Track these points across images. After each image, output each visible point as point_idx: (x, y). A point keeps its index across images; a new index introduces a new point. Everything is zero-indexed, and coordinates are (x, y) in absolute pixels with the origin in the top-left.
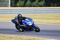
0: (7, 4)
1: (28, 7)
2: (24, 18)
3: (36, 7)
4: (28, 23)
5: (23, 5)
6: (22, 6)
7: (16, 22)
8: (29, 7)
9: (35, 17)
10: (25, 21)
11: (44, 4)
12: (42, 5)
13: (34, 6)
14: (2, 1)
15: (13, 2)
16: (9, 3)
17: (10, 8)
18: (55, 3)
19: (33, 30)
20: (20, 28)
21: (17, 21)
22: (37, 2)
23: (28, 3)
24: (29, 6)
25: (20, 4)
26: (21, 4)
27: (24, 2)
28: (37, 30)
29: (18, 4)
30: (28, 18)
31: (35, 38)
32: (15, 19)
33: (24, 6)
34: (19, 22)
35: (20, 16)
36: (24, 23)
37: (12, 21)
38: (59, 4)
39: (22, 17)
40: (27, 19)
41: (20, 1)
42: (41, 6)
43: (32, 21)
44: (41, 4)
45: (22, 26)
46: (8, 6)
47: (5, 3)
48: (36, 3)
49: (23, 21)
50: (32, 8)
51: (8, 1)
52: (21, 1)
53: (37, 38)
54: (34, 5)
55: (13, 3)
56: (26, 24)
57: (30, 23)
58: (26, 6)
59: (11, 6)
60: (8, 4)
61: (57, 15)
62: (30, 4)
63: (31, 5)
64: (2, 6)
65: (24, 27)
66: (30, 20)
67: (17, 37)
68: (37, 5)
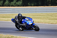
1: (6, 6)
3: (14, 6)
4: (28, 22)
10: (25, 20)
11: (22, 4)
12: (20, 5)
13: (12, 6)
18: (32, 3)
20: (20, 27)
23: (7, 2)
24: (8, 5)
27: (2, 2)
31: (13, 36)
33: (3, 6)
34: (19, 21)
35: (20, 15)
37: (12, 20)
38: (36, 4)
42: (18, 6)
44: (18, 4)
48: (14, 3)
50: (11, 7)
54: (12, 4)
56: (26, 23)
61: (34, 14)
62: (9, 3)
63: (9, 5)
66: (30, 19)
68: (15, 5)
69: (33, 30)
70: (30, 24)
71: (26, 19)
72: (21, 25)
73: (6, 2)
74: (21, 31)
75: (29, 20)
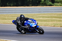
21: (19, 22)
28: (41, 32)
37: (13, 22)
43: (35, 22)
69: (37, 33)
70: (33, 26)
71: (29, 20)
72: (24, 27)
74: (23, 34)
75: (32, 22)
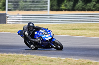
0: (44, 7)
2: (38, 29)
4: (45, 36)
5: (70, 8)
6: (69, 10)
7: (25, 35)
8: (81, 10)
9: (91, 27)
10: (40, 33)
14: (37, 2)
15: (54, 3)
16: (47, 4)
17: (49, 12)
19: (52, 47)
21: (27, 33)
22: (95, 3)
25: (66, 6)
26: (68, 7)
27: (72, 3)
28: (59, 47)
29: (63, 7)
30: (44, 29)
32: (23, 29)
34: (29, 34)
35: (31, 25)
36: (38, 36)
39: (34, 27)
40: (42, 30)
41: (65, 1)
43: (50, 33)
45: (34, 41)
46: (47, 9)
47: (41, 5)
48: (93, 5)
49: (36, 33)
50: (87, 12)
51: (47, 2)
52: (67, 1)
53: (93, 61)
54: (88, 7)
55: (54, 5)
57: (47, 36)
58: (75, 9)
59: (52, 9)
60: (47, 7)
62: (83, 6)
63: (84, 8)
64: (37, 10)
65: (37, 42)
67: (61, 60)
70: (47, 39)
73: (79, 4)
